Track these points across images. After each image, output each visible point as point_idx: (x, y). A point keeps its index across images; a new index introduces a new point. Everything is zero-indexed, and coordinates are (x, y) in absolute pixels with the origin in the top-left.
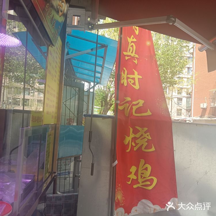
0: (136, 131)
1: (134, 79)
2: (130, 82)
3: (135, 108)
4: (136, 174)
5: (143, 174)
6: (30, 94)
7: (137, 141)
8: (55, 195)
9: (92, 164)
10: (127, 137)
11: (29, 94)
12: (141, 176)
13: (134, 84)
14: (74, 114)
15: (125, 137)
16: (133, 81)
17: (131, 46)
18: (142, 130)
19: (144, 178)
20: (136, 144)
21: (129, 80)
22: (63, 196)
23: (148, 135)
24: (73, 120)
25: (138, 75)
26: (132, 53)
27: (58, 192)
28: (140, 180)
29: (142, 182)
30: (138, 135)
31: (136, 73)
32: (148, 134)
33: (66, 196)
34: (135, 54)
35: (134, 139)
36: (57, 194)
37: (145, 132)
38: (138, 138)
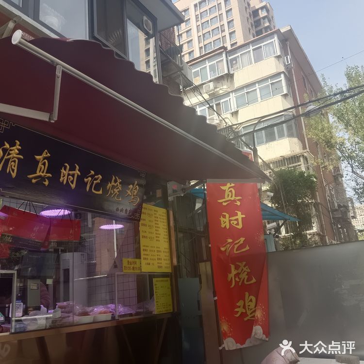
0: (237, 268)
1: (237, 220)
2: (233, 223)
3: (236, 246)
4: (244, 307)
5: (249, 306)
7: (240, 276)
10: (229, 274)
12: (249, 308)
13: (238, 224)
15: (228, 275)
16: (235, 222)
17: (230, 192)
18: (242, 265)
19: (251, 309)
20: (240, 279)
21: (232, 222)
23: (247, 269)
25: (242, 214)
26: (232, 197)
28: (249, 312)
29: (251, 314)
30: (239, 271)
31: (239, 213)
32: (247, 267)
34: (235, 197)
35: (237, 275)
37: (245, 266)
38: (240, 273)
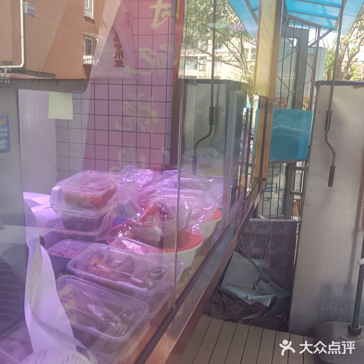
6: (198, 66)
8: (256, 220)
9: (331, 167)
11: (196, 68)
14: (288, 88)
22: (269, 222)
24: (286, 100)
27: (261, 216)
33: (274, 223)
36: (259, 218)
